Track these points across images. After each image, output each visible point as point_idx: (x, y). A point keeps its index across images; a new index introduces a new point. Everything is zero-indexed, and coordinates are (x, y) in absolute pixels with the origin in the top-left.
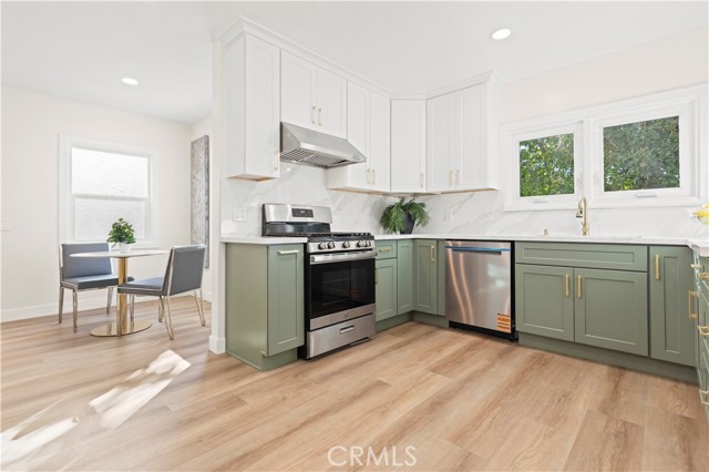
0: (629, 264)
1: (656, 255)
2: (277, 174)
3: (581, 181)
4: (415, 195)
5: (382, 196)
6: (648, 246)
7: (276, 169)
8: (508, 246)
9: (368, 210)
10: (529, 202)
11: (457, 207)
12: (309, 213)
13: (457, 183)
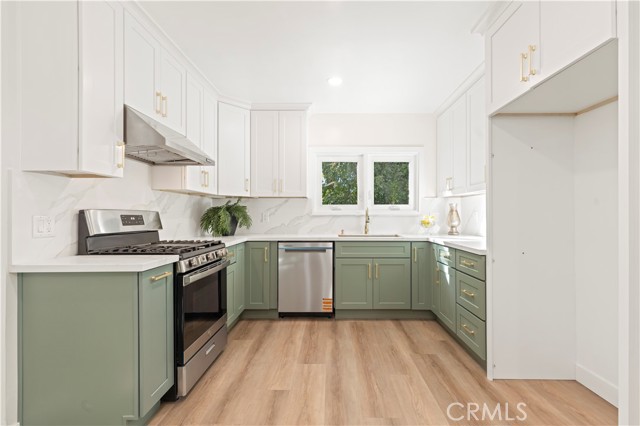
0: (402, 254)
1: (415, 247)
2: (120, 173)
3: (362, 197)
4: (240, 198)
5: (199, 197)
6: (411, 242)
7: (119, 166)
8: (331, 245)
9: (189, 212)
10: (329, 209)
11: (273, 210)
12: (139, 220)
13: (280, 191)
